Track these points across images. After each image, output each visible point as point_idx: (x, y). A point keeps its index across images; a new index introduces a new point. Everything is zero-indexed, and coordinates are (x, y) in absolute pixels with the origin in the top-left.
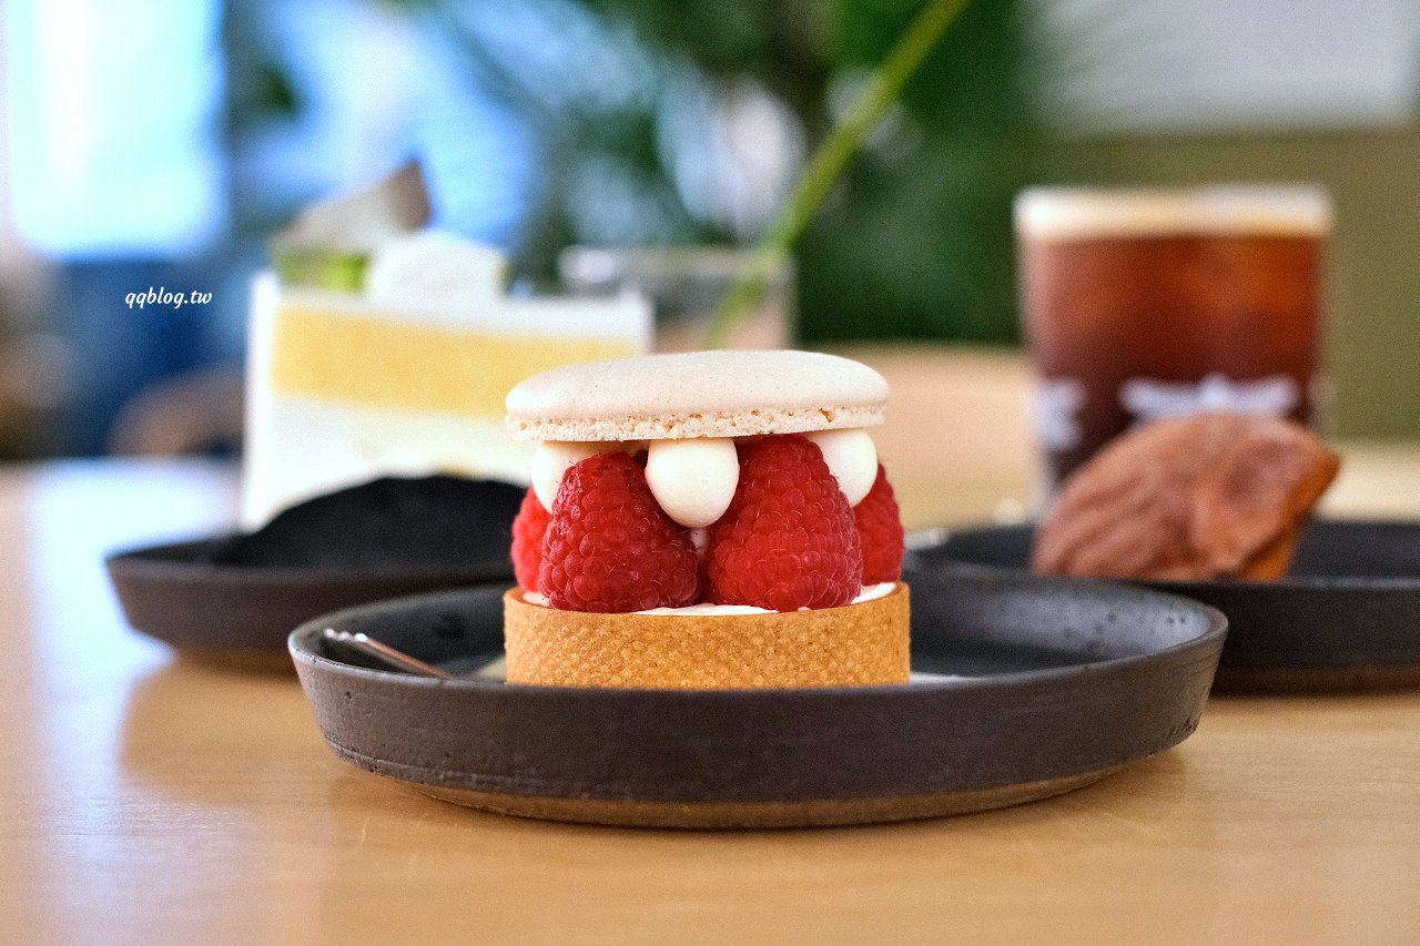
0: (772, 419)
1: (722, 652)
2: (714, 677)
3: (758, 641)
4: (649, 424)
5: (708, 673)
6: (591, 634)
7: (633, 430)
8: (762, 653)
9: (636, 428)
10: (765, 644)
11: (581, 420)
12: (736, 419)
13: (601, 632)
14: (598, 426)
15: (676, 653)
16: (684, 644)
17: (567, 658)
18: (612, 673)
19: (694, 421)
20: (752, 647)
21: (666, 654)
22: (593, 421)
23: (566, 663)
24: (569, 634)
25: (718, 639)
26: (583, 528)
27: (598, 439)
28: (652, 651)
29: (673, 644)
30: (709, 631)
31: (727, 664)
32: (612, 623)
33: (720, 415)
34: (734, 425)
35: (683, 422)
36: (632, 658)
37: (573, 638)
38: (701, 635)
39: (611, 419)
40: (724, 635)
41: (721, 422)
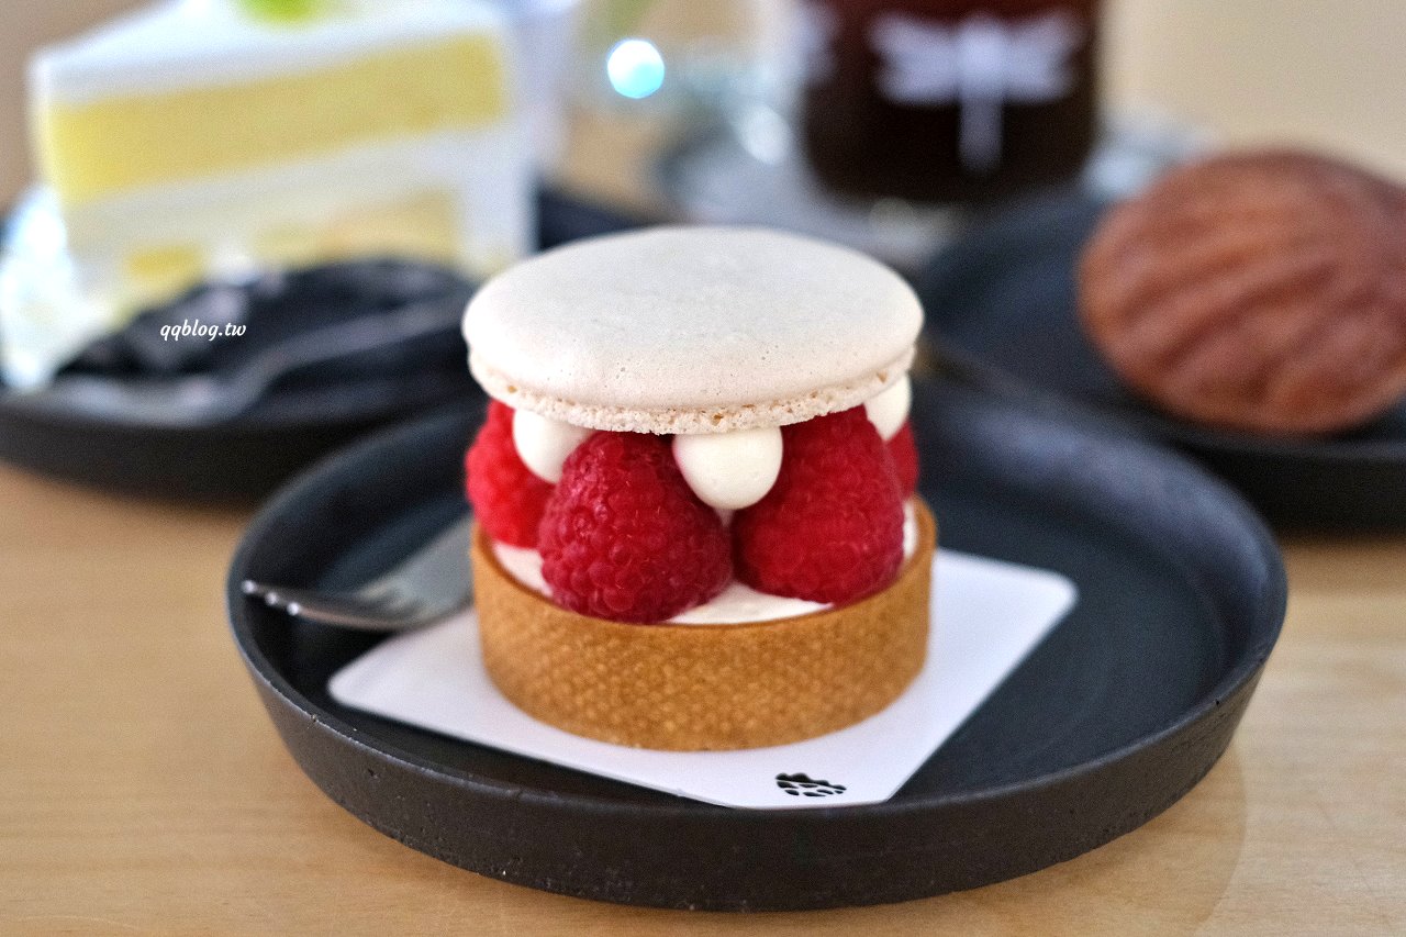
0: (830, 398)
1: (779, 663)
2: (770, 689)
3: (816, 646)
4: (692, 416)
5: (762, 685)
6: (624, 647)
7: (671, 422)
8: (821, 658)
9: (676, 421)
10: (824, 648)
11: (604, 407)
12: (793, 406)
13: (637, 646)
14: (627, 415)
15: (727, 668)
16: (737, 659)
17: (589, 666)
18: (651, 689)
19: (747, 413)
20: (811, 652)
21: (716, 671)
22: (621, 410)
23: (589, 673)
24: (594, 644)
25: (776, 650)
26: (612, 532)
27: (628, 429)
28: (699, 668)
29: (724, 659)
30: (765, 643)
31: (785, 674)
32: (652, 637)
33: (776, 403)
34: (790, 411)
35: (733, 415)
36: (677, 675)
37: (600, 649)
38: (755, 648)
39: (644, 410)
40: (781, 645)
41: (777, 410)
